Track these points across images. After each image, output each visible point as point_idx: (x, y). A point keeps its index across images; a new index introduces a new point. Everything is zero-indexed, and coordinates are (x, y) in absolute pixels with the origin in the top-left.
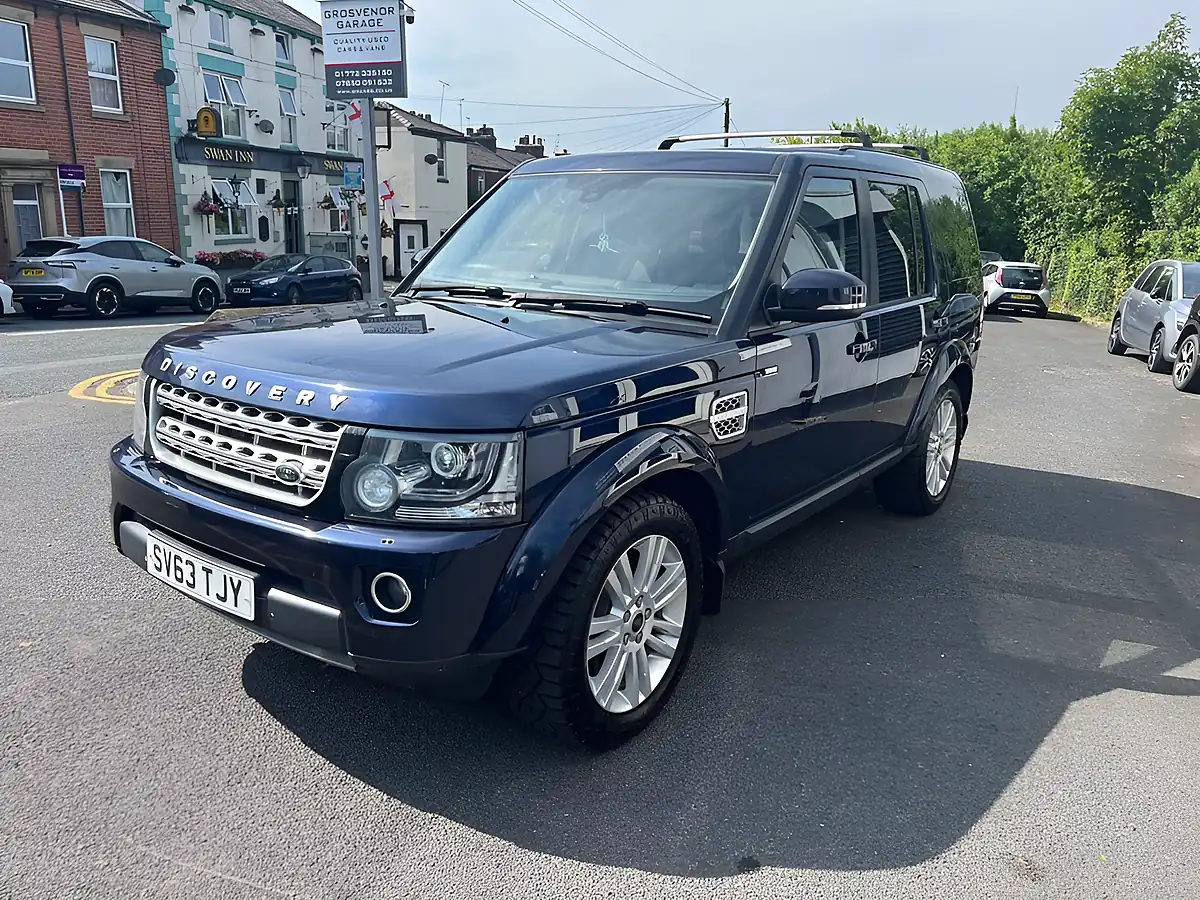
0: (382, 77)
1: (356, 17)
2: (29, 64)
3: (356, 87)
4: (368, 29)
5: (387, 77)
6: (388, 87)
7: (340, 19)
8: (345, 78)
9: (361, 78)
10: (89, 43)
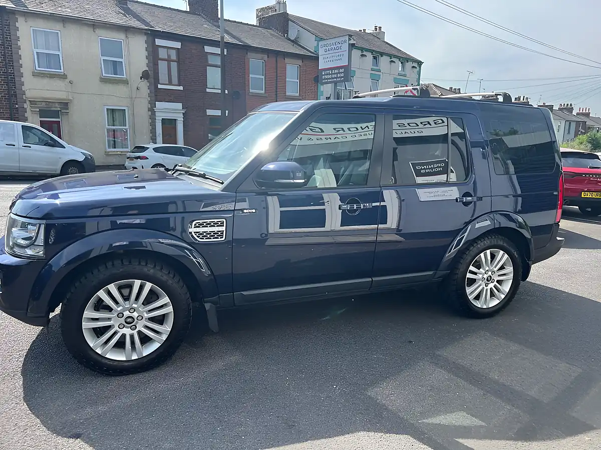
0: (340, 73)
1: (332, 46)
2: (263, 77)
3: (330, 79)
4: (337, 51)
5: (342, 73)
6: (342, 77)
7: (326, 48)
8: (326, 75)
9: (332, 74)
10: (288, 67)
